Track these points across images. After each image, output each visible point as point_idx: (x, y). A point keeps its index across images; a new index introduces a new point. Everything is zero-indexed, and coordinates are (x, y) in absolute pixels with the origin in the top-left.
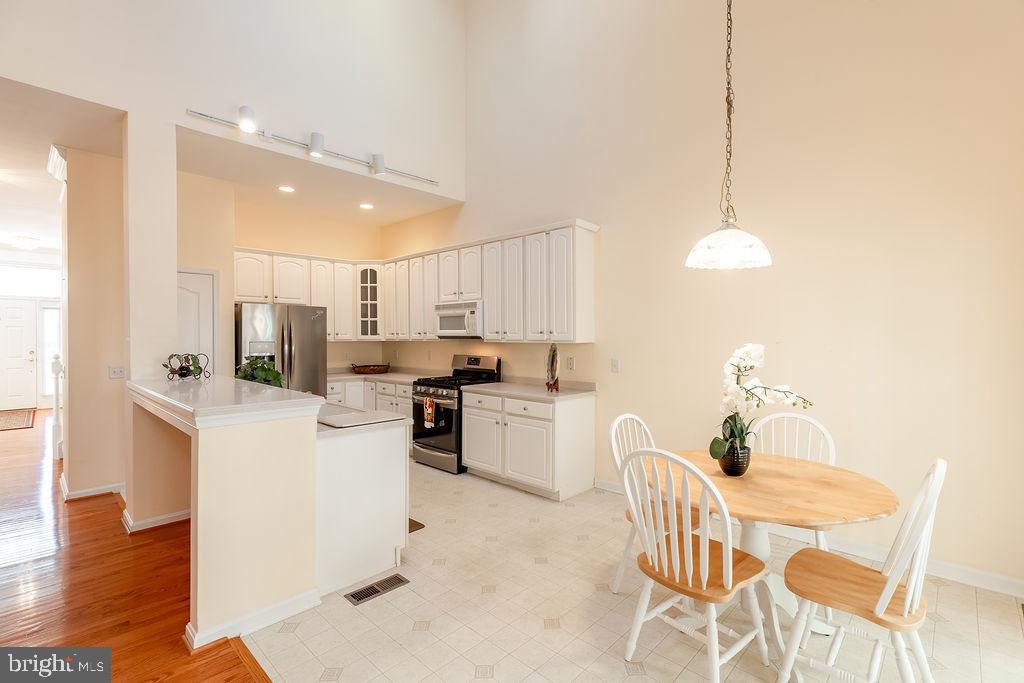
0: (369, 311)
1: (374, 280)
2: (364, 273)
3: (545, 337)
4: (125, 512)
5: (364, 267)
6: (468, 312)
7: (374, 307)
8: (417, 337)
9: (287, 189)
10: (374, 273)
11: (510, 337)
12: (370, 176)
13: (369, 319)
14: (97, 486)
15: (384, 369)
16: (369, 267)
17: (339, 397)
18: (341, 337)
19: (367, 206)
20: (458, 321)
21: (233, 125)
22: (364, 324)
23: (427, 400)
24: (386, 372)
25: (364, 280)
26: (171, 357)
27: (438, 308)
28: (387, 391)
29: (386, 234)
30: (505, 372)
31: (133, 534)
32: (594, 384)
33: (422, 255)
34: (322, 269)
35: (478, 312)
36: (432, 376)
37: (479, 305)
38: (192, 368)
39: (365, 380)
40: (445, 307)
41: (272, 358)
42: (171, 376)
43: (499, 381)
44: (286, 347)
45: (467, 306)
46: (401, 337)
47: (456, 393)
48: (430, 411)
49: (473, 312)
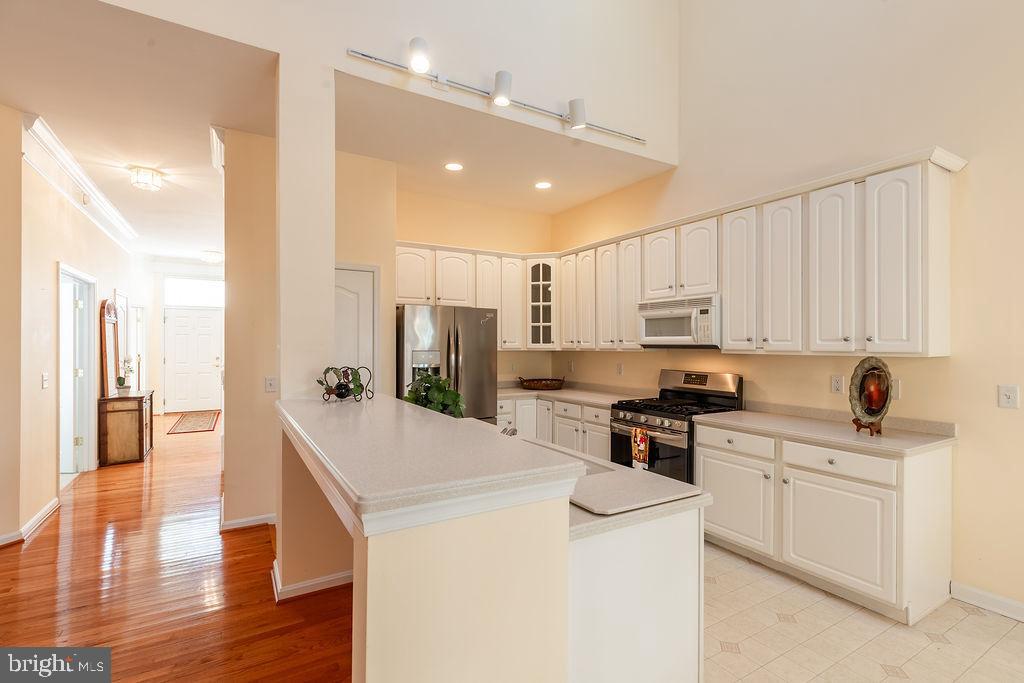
0: (541, 314)
1: (547, 277)
2: (536, 269)
3: (853, 346)
4: (275, 563)
5: (533, 262)
6: (695, 312)
7: (547, 310)
8: (609, 345)
9: (454, 167)
10: (547, 268)
11: (774, 346)
12: (562, 133)
13: (541, 324)
14: (252, 515)
15: (557, 384)
16: (541, 261)
17: (509, 417)
18: (508, 346)
19: (543, 185)
20: (681, 324)
21: (402, 69)
22: (535, 330)
23: (637, 433)
24: (560, 389)
25: (535, 277)
26: (327, 371)
27: (643, 307)
28: (568, 414)
29: (559, 221)
30: (747, 396)
31: (282, 603)
32: (951, 427)
33: (617, 241)
34: (487, 265)
35: (714, 311)
36: (636, 398)
37: (715, 302)
38: (352, 386)
39: (538, 398)
40: (654, 306)
41: (436, 370)
42: (326, 397)
43: (740, 408)
44: (453, 357)
45: (692, 303)
46: (584, 346)
47: (681, 425)
48: (642, 447)
49: (704, 312)
